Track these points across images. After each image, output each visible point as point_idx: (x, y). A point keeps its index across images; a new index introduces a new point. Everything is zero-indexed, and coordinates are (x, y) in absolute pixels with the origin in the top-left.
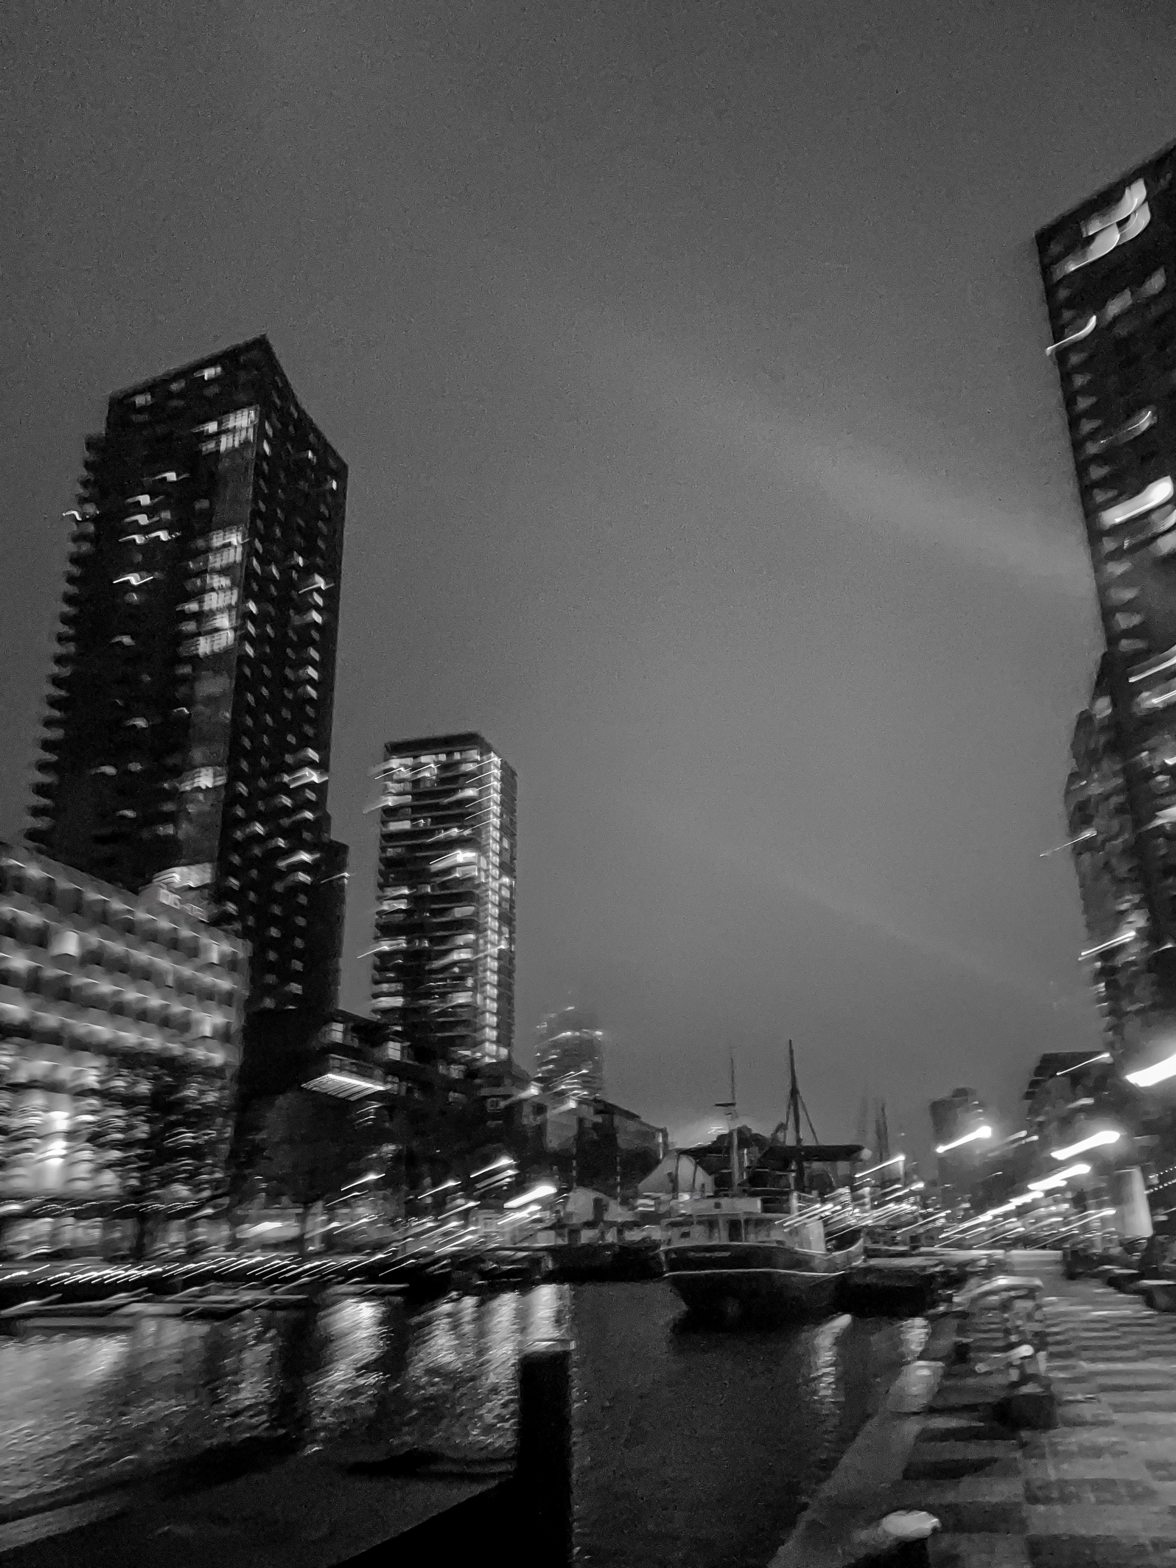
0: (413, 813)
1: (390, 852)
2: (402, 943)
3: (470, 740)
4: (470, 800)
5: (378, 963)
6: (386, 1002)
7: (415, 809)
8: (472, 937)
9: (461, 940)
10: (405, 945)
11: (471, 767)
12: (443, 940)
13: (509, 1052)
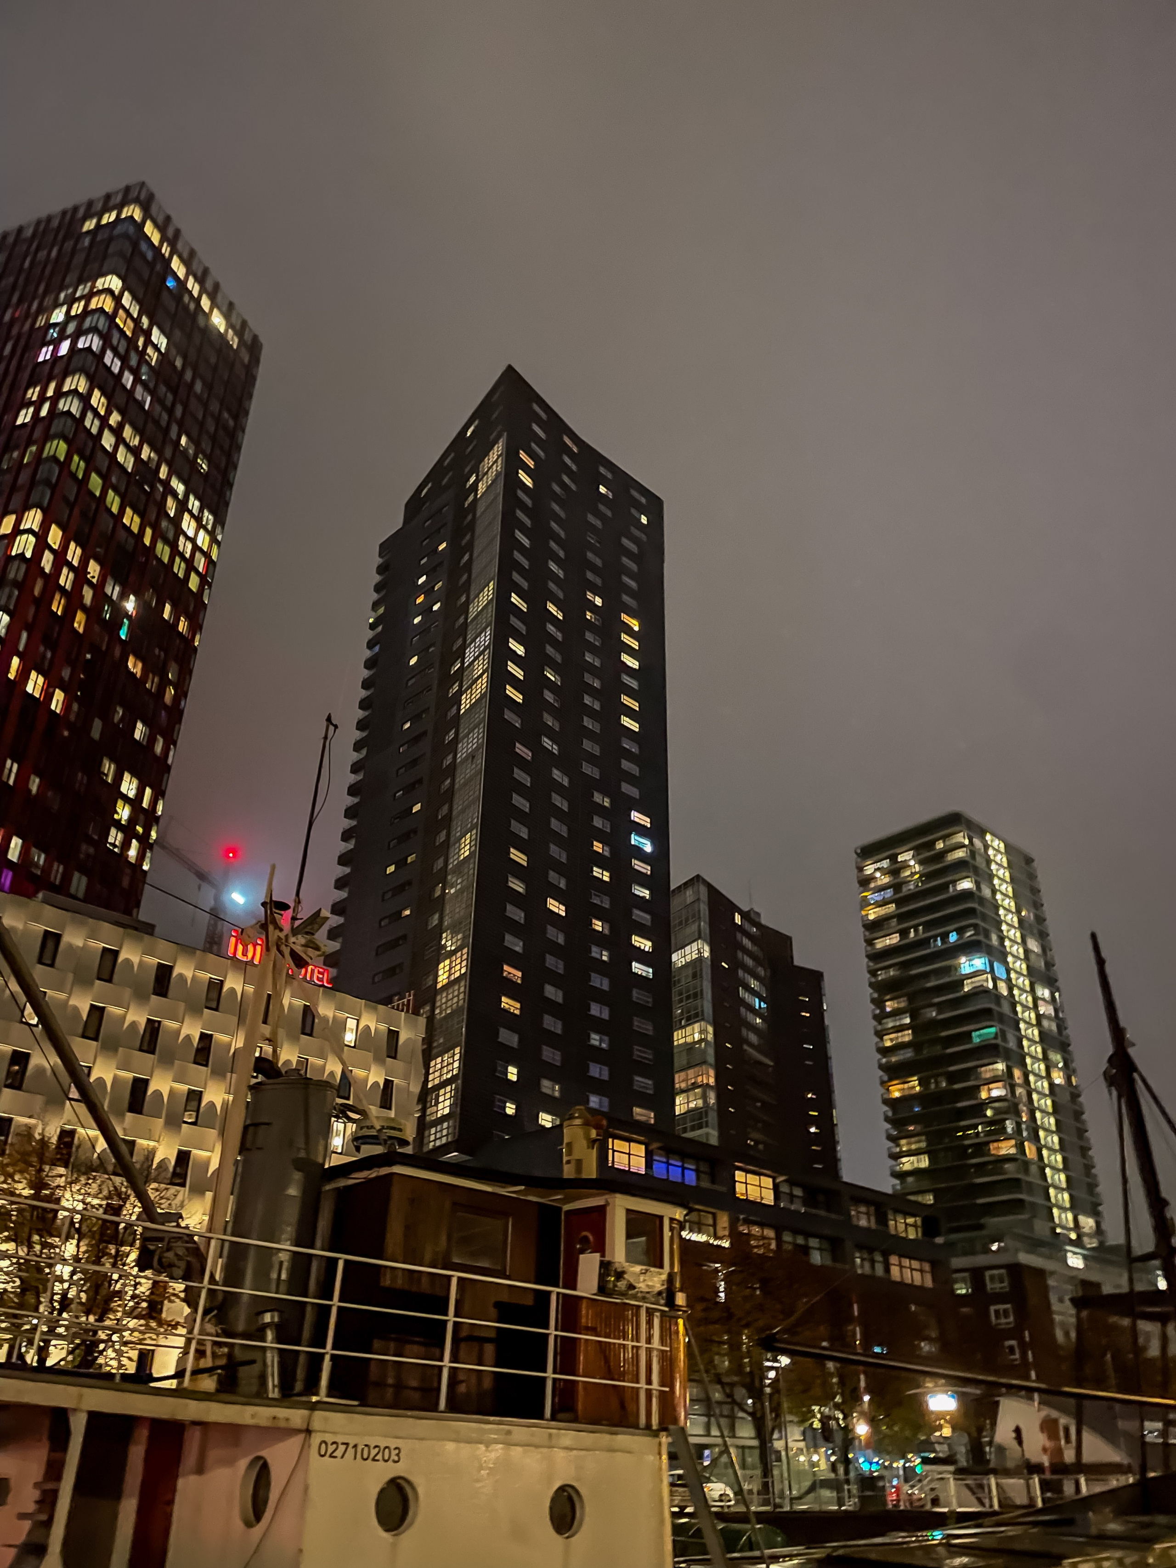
0: (899, 923)
1: (882, 976)
2: (914, 1084)
3: (954, 820)
4: (967, 895)
5: (890, 1114)
6: (908, 1163)
7: (901, 917)
8: (1000, 1066)
9: (987, 1072)
10: (918, 1089)
11: (960, 854)
12: (966, 1074)
13: (1098, 1224)
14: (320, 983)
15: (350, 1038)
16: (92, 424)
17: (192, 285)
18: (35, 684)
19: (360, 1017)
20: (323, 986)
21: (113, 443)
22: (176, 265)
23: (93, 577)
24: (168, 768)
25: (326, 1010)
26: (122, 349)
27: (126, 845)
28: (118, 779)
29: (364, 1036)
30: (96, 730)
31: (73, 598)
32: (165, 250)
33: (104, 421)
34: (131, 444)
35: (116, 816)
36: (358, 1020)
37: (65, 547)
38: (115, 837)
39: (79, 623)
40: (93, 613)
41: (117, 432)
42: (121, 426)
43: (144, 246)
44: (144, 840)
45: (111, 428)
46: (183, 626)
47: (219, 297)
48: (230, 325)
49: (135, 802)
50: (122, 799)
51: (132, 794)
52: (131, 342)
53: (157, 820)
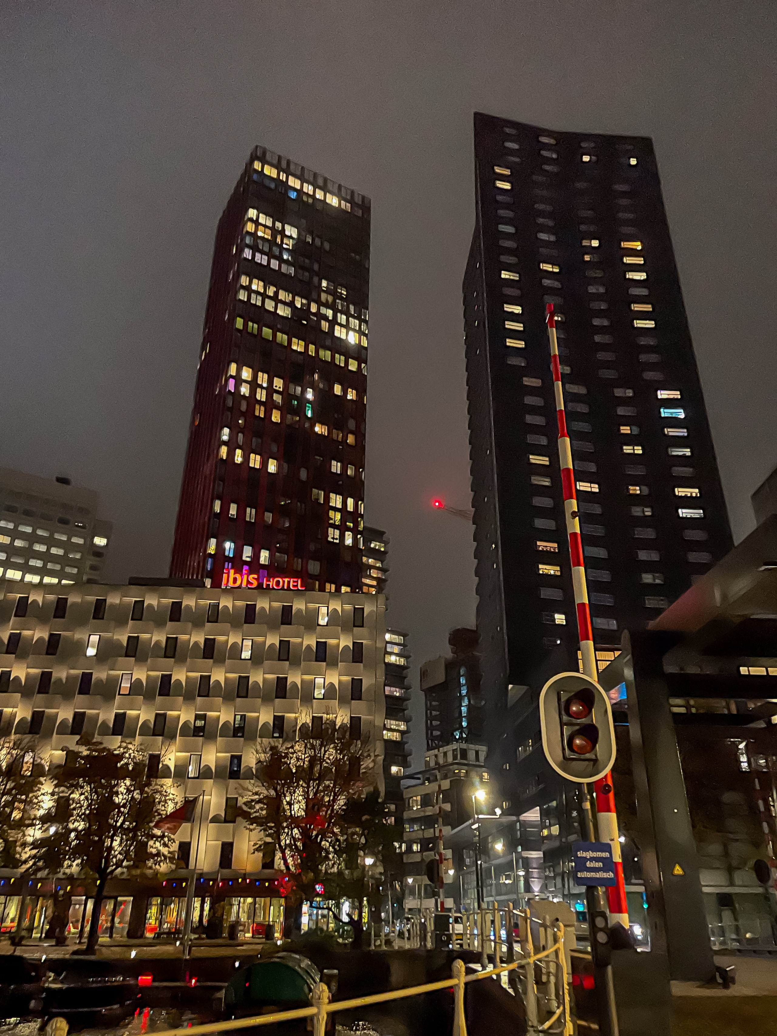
14: (296, 589)
15: (323, 621)
16: (256, 300)
17: (308, 189)
18: (255, 461)
19: (328, 604)
20: (298, 590)
21: (274, 306)
22: (294, 182)
23: (280, 388)
24: (363, 483)
25: (299, 605)
26: (266, 249)
27: (342, 537)
28: (327, 499)
29: (333, 617)
30: (303, 475)
31: (269, 405)
32: (283, 177)
33: (264, 296)
34: (287, 301)
35: (331, 522)
36: (328, 607)
37: (255, 377)
38: (333, 535)
39: (276, 417)
40: (286, 409)
41: (275, 298)
42: (276, 294)
43: (267, 182)
44: (355, 531)
45: (269, 297)
46: (351, 395)
47: (330, 186)
48: (341, 198)
49: (343, 510)
50: (332, 510)
51: (339, 506)
52: (272, 242)
53: (362, 516)
